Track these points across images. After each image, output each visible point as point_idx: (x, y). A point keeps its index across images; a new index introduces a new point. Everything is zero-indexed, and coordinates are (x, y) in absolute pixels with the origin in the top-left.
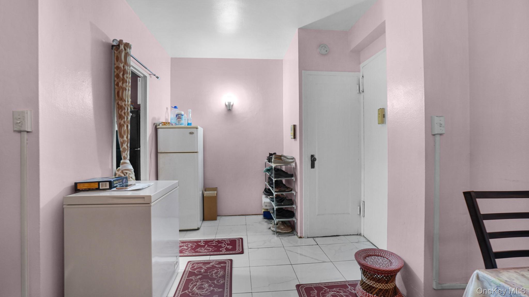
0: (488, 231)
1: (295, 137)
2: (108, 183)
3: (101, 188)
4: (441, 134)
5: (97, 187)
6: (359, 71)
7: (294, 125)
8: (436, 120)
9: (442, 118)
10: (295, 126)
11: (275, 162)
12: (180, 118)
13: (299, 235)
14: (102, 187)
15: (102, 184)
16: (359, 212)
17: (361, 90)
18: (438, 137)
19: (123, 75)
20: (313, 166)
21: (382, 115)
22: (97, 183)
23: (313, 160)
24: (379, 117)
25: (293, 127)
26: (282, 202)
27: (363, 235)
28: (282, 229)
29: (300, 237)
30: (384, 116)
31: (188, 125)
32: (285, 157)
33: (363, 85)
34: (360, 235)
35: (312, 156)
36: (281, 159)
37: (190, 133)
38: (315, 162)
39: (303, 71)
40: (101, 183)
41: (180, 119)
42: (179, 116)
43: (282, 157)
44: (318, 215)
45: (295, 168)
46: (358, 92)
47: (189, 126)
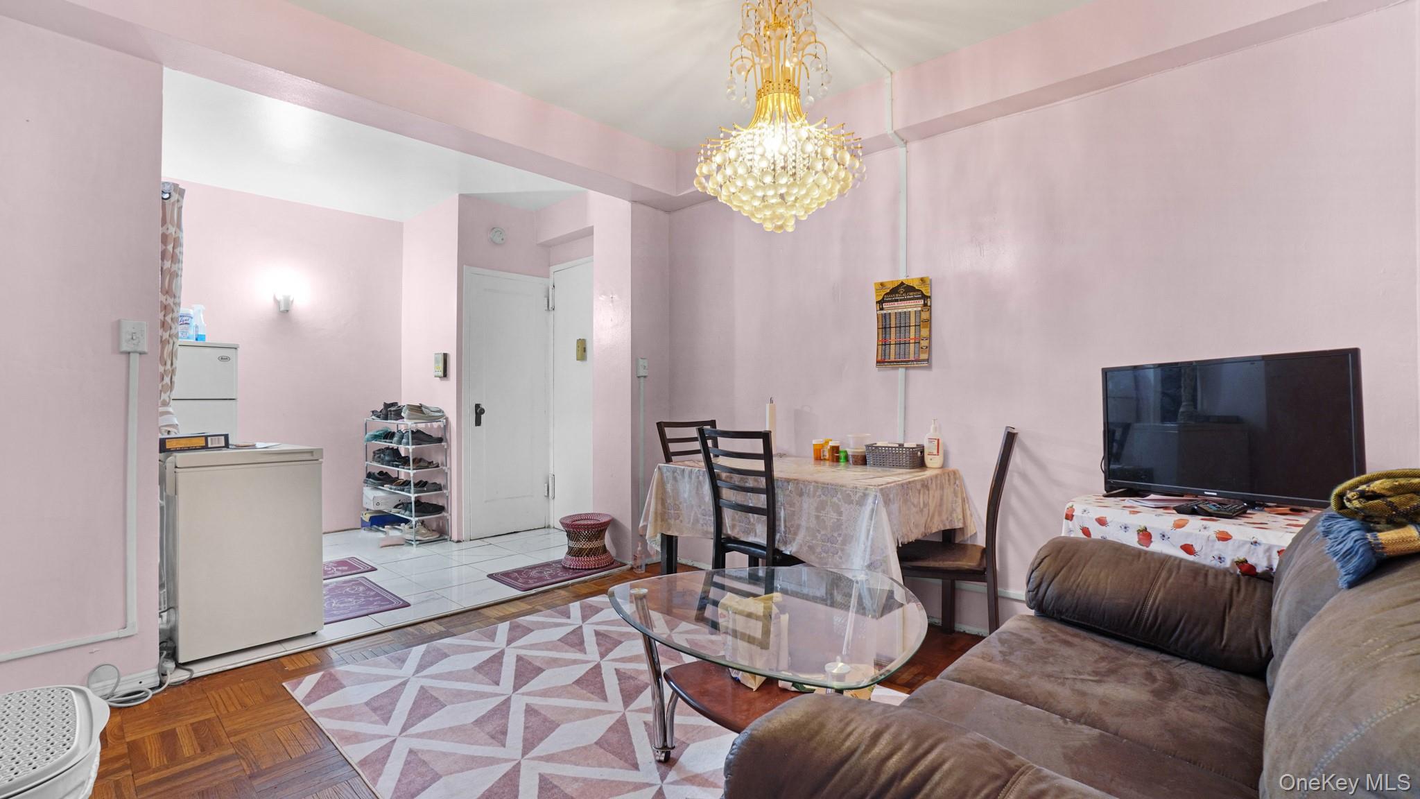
0: (671, 451)
1: (445, 374)
2: (223, 437)
3: (210, 446)
4: (645, 377)
5: (204, 445)
6: (548, 277)
7: (444, 354)
8: (641, 362)
9: (645, 361)
10: (445, 356)
11: (411, 417)
12: (188, 324)
13: (455, 538)
14: (212, 444)
15: (212, 439)
16: (546, 492)
17: (550, 306)
18: (642, 379)
19: (174, 248)
20: (478, 422)
21: (582, 349)
22: (204, 438)
23: (479, 411)
24: (578, 351)
25: (441, 358)
26: (424, 487)
27: (552, 526)
28: (422, 535)
29: (459, 542)
30: (585, 350)
31: (197, 339)
32: (426, 408)
33: (553, 300)
34: (549, 527)
35: (477, 406)
36: (422, 412)
37: (222, 358)
38: (482, 416)
39: (464, 266)
40: (209, 438)
41: (186, 326)
42: (184, 318)
43: (423, 409)
44: (486, 502)
45: (446, 427)
46: (546, 308)
47: (199, 343)
